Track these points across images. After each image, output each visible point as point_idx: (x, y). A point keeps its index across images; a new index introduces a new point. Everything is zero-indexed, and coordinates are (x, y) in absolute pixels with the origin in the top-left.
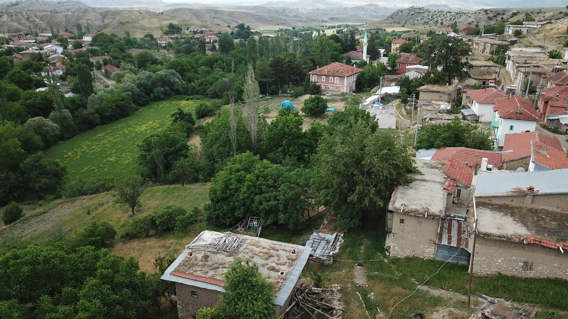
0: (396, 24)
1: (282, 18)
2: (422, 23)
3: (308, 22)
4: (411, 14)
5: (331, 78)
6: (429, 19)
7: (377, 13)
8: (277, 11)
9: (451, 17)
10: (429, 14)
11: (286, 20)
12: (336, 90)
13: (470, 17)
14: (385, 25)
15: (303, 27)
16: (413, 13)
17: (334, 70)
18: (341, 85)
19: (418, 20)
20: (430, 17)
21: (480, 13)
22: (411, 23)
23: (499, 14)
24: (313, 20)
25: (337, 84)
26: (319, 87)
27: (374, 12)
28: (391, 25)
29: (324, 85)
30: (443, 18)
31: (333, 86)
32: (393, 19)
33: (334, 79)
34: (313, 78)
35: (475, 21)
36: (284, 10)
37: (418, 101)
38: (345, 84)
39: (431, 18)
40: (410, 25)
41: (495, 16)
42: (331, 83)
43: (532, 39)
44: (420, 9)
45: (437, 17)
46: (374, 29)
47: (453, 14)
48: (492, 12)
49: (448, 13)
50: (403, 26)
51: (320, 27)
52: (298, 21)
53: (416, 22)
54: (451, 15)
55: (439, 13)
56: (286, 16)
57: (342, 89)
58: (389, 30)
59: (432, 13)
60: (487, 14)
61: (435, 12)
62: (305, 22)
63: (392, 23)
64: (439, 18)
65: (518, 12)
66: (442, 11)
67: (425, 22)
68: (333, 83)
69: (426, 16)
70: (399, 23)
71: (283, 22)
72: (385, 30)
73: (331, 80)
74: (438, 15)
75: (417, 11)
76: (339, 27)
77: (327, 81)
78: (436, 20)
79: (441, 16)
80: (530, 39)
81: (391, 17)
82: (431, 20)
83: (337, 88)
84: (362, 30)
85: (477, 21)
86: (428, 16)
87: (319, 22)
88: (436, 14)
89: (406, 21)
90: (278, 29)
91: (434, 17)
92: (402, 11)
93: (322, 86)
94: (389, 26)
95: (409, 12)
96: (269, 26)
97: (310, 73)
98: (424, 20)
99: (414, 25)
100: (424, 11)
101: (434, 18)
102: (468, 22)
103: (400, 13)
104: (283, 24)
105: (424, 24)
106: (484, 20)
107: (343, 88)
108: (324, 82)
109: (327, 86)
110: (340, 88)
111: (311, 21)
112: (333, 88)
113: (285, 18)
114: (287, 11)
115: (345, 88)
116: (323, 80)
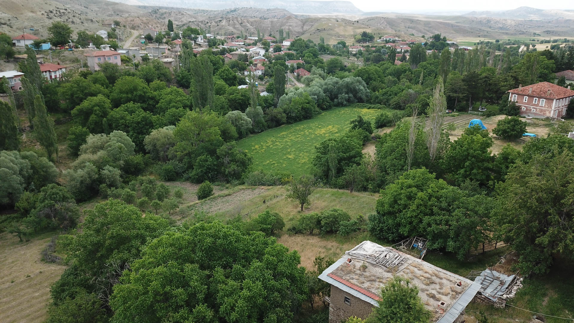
1: (485, 29)
3: (516, 34)
5: (536, 100)
8: (480, 22)
11: (490, 32)
12: (539, 113)
15: (509, 40)
17: (541, 91)
18: (548, 108)
24: (523, 33)
25: (542, 107)
26: (519, 108)
29: (525, 107)
31: (536, 109)
33: (539, 101)
34: (513, 98)
36: (489, 21)
38: (553, 108)
42: (534, 105)
51: (530, 40)
52: (503, 33)
56: (490, 27)
57: (547, 113)
62: (512, 34)
68: (538, 105)
71: (486, 33)
73: (535, 102)
76: (555, 41)
77: (530, 103)
83: (541, 111)
87: (530, 35)
90: (478, 41)
93: (523, 107)
96: (468, 38)
97: (509, 91)
104: (485, 36)
107: (550, 112)
108: (525, 103)
109: (529, 108)
110: (545, 111)
111: (520, 34)
112: (536, 110)
113: (489, 30)
114: (492, 22)
115: (552, 112)
116: (524, 101)
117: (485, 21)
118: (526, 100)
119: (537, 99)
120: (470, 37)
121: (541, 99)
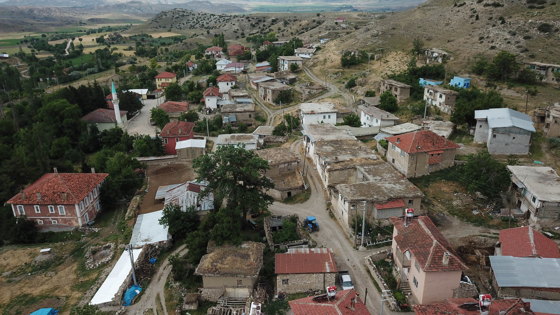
0: (161, 29)
1: (28, 21)
2: (188, 27)
3: (62, 25)
4: (175, 17)
5: (51, 208)
6: (194, 22)
7: (142, 11)
8: (22, 13)
9: (215, 20)
10: (193, 17)
11: (34, 24)
12: (64, 224)
13: (234, 24)
14: (150, 30)
15: (56, 33)
16: (177, 16)
17: (54, 193)
18: (71, 216)
19: (184, 24)
20: (195, 20)
21: (242, 20)
22: (178, 27)
23: (260, 21)
24: (69, 23)
25: (64, 216)
26: (33, 223)
27: (138, 9)
28: (157, 30)
29: (41, 219)
30: (208, 21)
31: (57, 219)
32: (158, 22)
33: (56, 209)
34: (18, 211)
35: (240, 29)
36: (31, 11)
37: (202, 289)
38: (79, 215)
39: (196, 22)
40: (177, 29)
41: (257, 23)
42: (52, 215)
43: (310, 75)
44: (184, 12)
45: (201, 20)
46: (139, 35)
47: (217, 17)
48: (253, 19)
49: (212, 16)
50: (170, 31)
51: (78, 31)
52: (49, 24)
53: (182, 25)
54: (215, 19)
55: (203, 16)
56: (34, 18)
57: (74, 222)
58: (155, 36)
59: (196, 16)
60: (249, 21)
61: (199, 14)
62: (58, 25)
63: (157, 28)
64: (204, 21)
65: (277, 19)
66: (205, 14)
67: (191, 26)
68: (57, 214)
69: (191, 19)
70: (165, 27)
71: (29, 27)
72: (151, 36)
73: (52, 211)
74: (202, 19)
75: (181, 14)
76: (100, 31)
77: (45, 212)
78: (201, 24)
79: (206, 19)
80: (308, 74)
81: (155, 21)
82: (197, 23)
83: (65, 221)
84: (126, 37)
85: (241, 29)
86: (193, 19)
87: (76, 24)
88: (200, 17)
89: (172, 25)
90: (23, 37)
91: (199, 20)
92: (165, 13)
93: (39, 221)
94: (155, 31)
95: (173, 15)
96: (11, 33)
97: (8, 202)
98: (190, 24)
99: (180, 29)
100: (188, 14)
101: (199, 22)
102: (234, 30)
103: (164, 17)
104: (30, 30)
105: (190, 28)
106: (248, 27)
107: (77, 221)
108: (39, 215)
109: (47, 220)
110: (70, 221)
111: (66, 24)
112: (58, 222)
113: (32, 21)
114: (35, 12)
115: (79, 220)
116: (36, 212)
117: (27, 10)
118: (38, 211)
119: (53, 206)
120: (12, 32)
121: (58, 206)
